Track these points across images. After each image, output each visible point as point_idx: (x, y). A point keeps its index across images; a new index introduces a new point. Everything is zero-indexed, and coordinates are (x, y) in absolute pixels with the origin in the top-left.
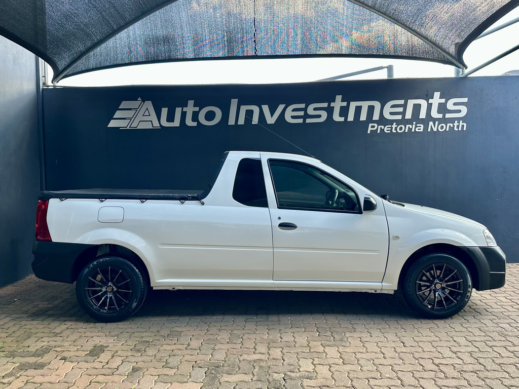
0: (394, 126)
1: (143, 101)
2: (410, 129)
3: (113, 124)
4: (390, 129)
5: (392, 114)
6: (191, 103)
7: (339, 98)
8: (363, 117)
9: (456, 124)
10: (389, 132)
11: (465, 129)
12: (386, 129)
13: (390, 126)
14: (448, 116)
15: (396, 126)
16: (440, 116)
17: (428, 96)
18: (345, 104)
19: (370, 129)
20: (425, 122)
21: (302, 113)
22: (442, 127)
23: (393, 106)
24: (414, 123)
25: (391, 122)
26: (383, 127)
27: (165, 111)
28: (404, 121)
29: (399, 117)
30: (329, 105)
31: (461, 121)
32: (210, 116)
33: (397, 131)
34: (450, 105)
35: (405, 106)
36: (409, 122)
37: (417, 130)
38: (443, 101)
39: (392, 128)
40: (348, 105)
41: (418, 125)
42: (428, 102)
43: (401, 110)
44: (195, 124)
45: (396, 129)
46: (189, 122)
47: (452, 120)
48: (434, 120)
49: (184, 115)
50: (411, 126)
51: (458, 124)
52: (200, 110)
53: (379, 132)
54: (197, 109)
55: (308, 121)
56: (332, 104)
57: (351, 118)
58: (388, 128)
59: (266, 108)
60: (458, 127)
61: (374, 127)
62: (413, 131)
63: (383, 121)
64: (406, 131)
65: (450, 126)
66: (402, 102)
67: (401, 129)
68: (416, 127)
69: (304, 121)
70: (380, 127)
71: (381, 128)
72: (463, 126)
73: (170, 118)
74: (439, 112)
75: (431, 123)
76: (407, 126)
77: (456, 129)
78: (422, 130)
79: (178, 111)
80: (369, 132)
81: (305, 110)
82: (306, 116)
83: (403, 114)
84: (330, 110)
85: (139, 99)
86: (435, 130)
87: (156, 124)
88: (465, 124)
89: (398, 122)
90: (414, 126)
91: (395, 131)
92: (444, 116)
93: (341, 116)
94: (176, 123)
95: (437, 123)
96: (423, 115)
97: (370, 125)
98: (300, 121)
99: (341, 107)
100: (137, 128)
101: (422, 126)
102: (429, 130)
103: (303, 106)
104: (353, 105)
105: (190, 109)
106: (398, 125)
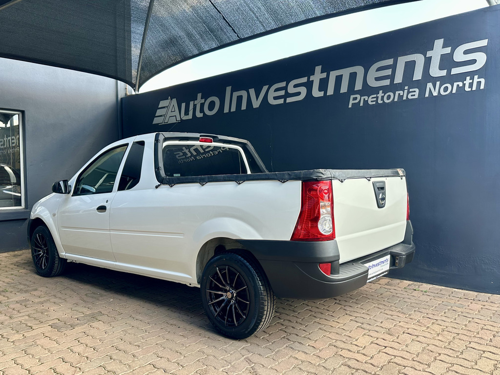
0: (381, 94)
1: (171, 99)
2: (400, 97)
3: (155, 121)
4: (375, 99)
5: (377, 79)
6: (199, 95)
7: (318, 69)
8: (344, 89)
9: (468, 81)
10: (374, 103)
11: (482, 87)
12: (371, 100)
13: (375, 96)
14: (455, 71)
15: (383, 94)
16: (444, 73)
18: (324, 75)
19: (351, 102)
20: (421, 85)
21: (282, 93)
22: (446, 89)
23: (379, 69)
24: (406, 88)
25: (376, 90)
26: (366, 98)
27: (184, 106)
28: (393, 88)
29: (387, 82)
30: (309, 79)
31: (476, 77)
33: (384, 101)
34: (459, 55)
35: (394, 67)
36: (400, 87)
37: (410, 97)
38: (448, 50)
39: (377, 98)
40: (328, 76)
41: (411, 90)
42: (425, 55)
43: (389, 72)
44: (202, 115)
45: (383, 97)
46: (198, 114)
47: (462, 77)
48: (434, 80)
49: (195, 108)
50: (401, 93)
51: (471, 81)
52: (205, 101)
53: (361, 104)
54: (203, 101)
55: (289, 100)
56: (312, 78)
57: (330, 91)
58: (372, 98)
59: (252, 92)
60: (471, 85)
61: (355, 99)
62: (405, 98)
63: (367, 90)
64: (396, 100)
65: (458, 85)
66: (390, 62)
67: (389, 97)
68: (409, 92)
69: (285, 101)
70: (363, 98)
71: (364, 99)
72: (479, 83)
73: (187, 112)
75: (430, 85)
76: (397, 93)
77: (467, 89)
78: (416, 97)
79: (192, 105)
80: (350, 106)
81: (285, 88)
82: (287, 95)
83: (392, 77)
84: (309, 85)
85: (169, 98)
86: (435, 94)
87: (178, 118)
88: (483, 80)
89: (385, 89)
90: (406, 91)
91: (382, 102)
92: (449, 72)
93: (320, 90)
94: (190, 116)
95: (438, 83)
96: (418, 75)
97: (352, 97)
98: (281, 101)
99: (321, 80)
100: (168, 123)
101: (417, 90)
102: (427, 95)
103: (283, 84)
104: (333, 75)
105: (199, 101)
106: (385, 93)
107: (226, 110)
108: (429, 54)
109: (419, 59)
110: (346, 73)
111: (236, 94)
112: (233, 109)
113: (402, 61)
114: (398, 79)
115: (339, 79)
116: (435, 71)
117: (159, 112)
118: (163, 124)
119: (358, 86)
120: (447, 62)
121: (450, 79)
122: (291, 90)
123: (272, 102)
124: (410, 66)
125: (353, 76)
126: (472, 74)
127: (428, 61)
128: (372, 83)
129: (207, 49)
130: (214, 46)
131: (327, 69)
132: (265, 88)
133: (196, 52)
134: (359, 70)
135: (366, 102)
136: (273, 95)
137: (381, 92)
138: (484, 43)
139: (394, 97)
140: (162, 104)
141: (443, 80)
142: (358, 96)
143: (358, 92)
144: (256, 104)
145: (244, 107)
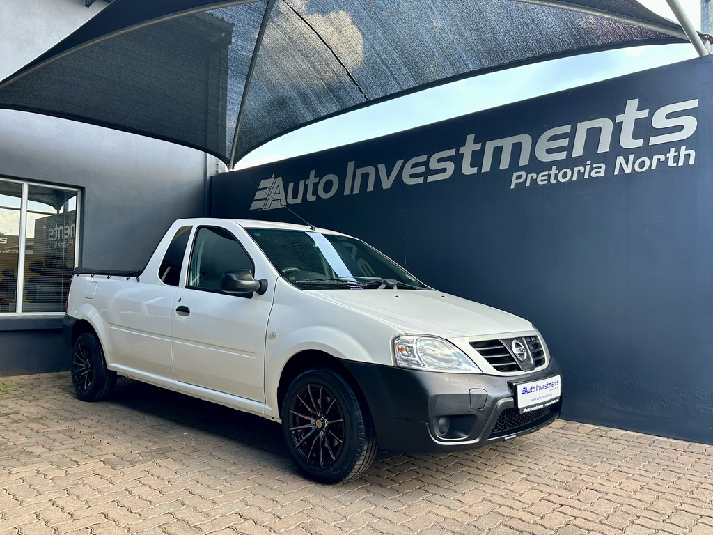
0: (554, 171)
1: (276, 178)
2: (581, 174)
3: (253, 206)
4: (546, 178)
5: (549, 151)
6: (313, 173)
7: (470, 138)
8: (505, 164)
9: (672, 153)
10: (545, 182)
11: (692, 161)
12: (540, 179)
13: (547, 173)
14: (654, 141)
15: (557, 171)
16: (639, 143)
17: (614, 111)
18: (478, 147)
19: (514, 181)
20: (609, 159)
21: (422, 169)
22: (642, 165)
23: (552, 139)
24: (589, 162)
25: (547, 166)
26: (534, 176)
27: (291, 186)
28: (571, 162)
29: (562, 156)
30: (457, 151)
31: (683, 148)
32: (328, 186)
33: (558, 180)
34: (660, 120)
35: (571, 136)
36: (581, 161)
37: (593, 175)
38: (645, 113)
39: (549, 176)
40: (483, 147)
41: (595, 166)
42: (614, 120)
43: (565, 142)
44: (314, 198)
45: (556, 175)
46: (310, 197)
47: (664, 148)
48: (626, 153)
49: (306, 189)
50: (582, 169)
51: (677, 154)
52: (320, 180)
53: (528, 184)
54: (317, 180)
55: (431, 179)
56: (461, 150)
57: (486, 167)
58: (543, 176)
59: (382, 168)
60: (676, 159)
61: (520, 177)
62: (586, 176)
63: (536, 165)
64: (574, 178)
65: (659, 159)
66: (567, 129)
67: (565, 175)
68: (592, 169)
69: (425, 179)
70: (529, 176)
71: (532, 177)
72: (687, 157)
73: (295, 194)
74: (636, 137)
75: (620, 159)
76: (576, 169)
77: (671, 164)
78: (602, 174)
79: (302, 185)
80: (512, 187)
81: (426, 163)
82: (428, 172)
83: (569, 149)
84: (458, 160)
85: (273, 175)
86: (628, 170)
87: (284, 202)
88: (692, 153)
89: (560, 165)
90: (588, 167)
91: (555, 181)
92: (647, 141)
93: (472, 166)
94: (299, 200)
95: (632, 157)
96: (604, 146)
97: (515, 174)
98: (420, 180)
99: (474, 153)
100: (270, 209)
101: (603, 166)
102: (616, 172)
103: (424, 158)
104: (490, 146)
105: (311, 180)
106: (559, 169)
107: (347, 192)
108: (619, 118)
109: (606, 125)
110: (507, 143)
111: (360, 171)
112: (356, 190)
113: (583, 128)
114: (578, 151)
115: (498, 152)
116: (627, 141)
117: (259, 195)
118: (264, 209)
119: (524, 160)
120: (644, 129)
121: (648, 151)
122: (434, 165)
123: (407, 180)
124: (594, 135)
125: (517, 148)
126: (677, 145)
127: (618, 128)
128: (543, 156)
129: (324, 113)
130: (334, 110)
131: (482, 139)
132: (399, 163)
133: (310, 118)
134: (526, 140)
135: (534, 181)
136: (410, 173)
137: (554, 168)
138: (693, 104)
139: (572, 174)
140: (264, 184)
141: (638, 152)
142: (524, 174)
143: (523, 168)
144: (387, 184)
145: (370, 188)
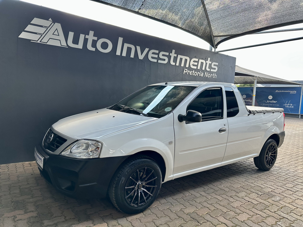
1: (54, 22)
3: (23, 35)
5: (193, 65)
6: (92, 33)
7: (174, 51)
8: (182, 65)
10: (191, 74)
11: (216, 78)
14: (212, 70)
16: (209, 70)
17: (206, 60)
18: (176, 55)
19: (185, 72)
20: (204, 72)
21: (156, 56)
22: (209, 76)
23: (194, 61)
24: (200, 72)
25: (193, 69)
26: (189, 72)
27: (71, 35)
28: (197, 70)
29: (196, 68)
30: (169, 54)
31: (215, 74)
32: (104, 46)
33: (194, 75)
34: (213, 65)
35: (198, 62)
38: (211, 62)
42: (206, 62)
43: (196, 64)
44: (94, 49)
45: (194, 73)
46: (90, 47)
47: (213, 73)
48: (207, 71)
49: (86, 40)
52: (98, 39)
53: (187, 74)
54: (96, 38)
56: (171, 54)
57: (178, 64)
58: (191, 72)
61: (186, 71)
62: (200, 76)
63: (190, 68)
65: (212, 75)
66: (197, 60)
67: (196, 74)
68: (201, 74)
69: (158, 61)
73: (76, 41)
74: (209, 68)
75: (206, 73)
76: (198, 73)
77: (213, 77)
78: (202, 76)
79: (82, 37)
81: (158, 54)
82: (158, 58)
83: (197, 66)
84: (169, 57)
85: (50, 19)
86: (207, 76)
87: (64, 44)
88: (216, 76)
93: (174, 62)
94: (80, 46)
96: (203, 68)
98: (155, 61)
99: (174, 57)
100: (47, 44)
101: (203, 73)
102: (205, 76)
103: (157, 52)
104: (179, 57)
105: (91, 37)
106: (195, 71)
117: (29, 28)
118: (39, 42)
140: (35, 21)
141: (209, 72)
